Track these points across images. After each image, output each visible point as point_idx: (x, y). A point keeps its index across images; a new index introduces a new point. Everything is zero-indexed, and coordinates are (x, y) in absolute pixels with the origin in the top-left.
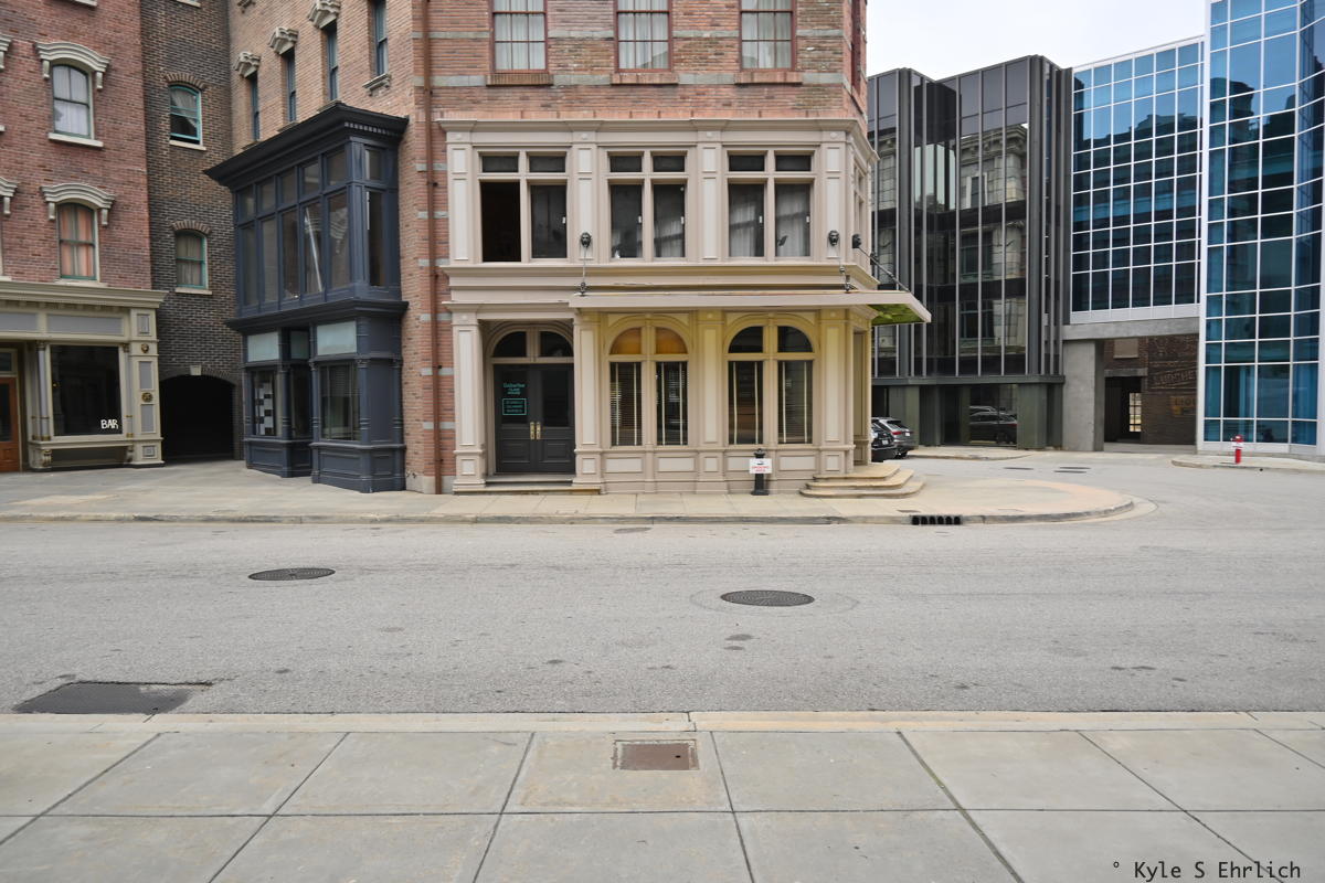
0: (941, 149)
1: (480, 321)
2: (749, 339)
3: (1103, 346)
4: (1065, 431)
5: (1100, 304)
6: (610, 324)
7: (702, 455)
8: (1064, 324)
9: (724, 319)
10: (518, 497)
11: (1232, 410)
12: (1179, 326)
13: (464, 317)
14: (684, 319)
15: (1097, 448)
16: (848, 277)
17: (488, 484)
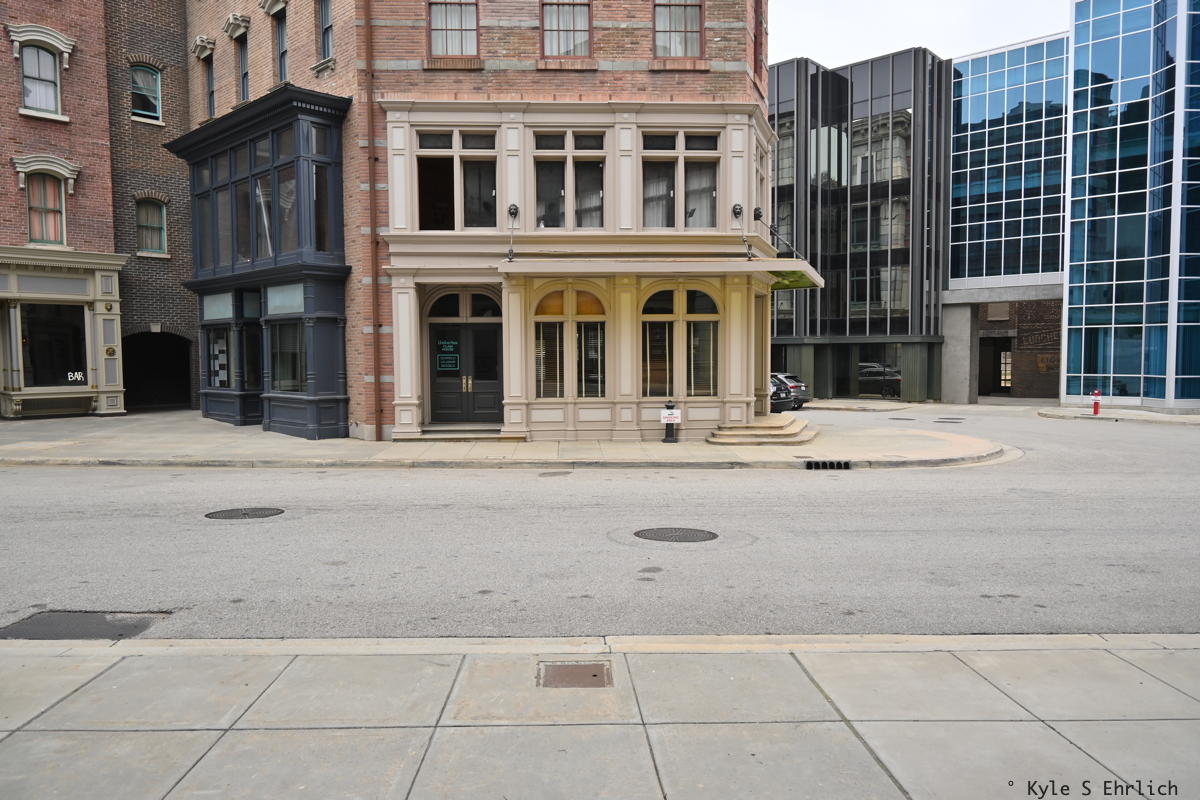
0: (834, 132)
1: (417, 284)
2: (660, 302)
3: (978, 310)
4: (943, 385)
5: (976, 272)
6: (535, 287)
7: (618, 406)
8: (943, 290)
9: (638, 283)
10: (452, 444)
11: (1091, 367)
12: (1045, 292)
13: (402, 280)
14: (602, 283)
15: (972, 401)
16: (750, 246)
17: (424, 432)
